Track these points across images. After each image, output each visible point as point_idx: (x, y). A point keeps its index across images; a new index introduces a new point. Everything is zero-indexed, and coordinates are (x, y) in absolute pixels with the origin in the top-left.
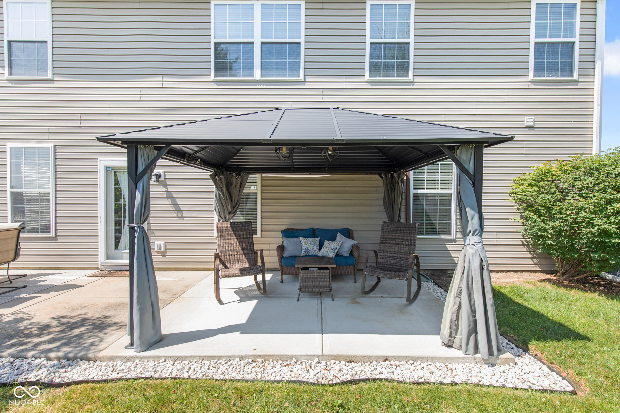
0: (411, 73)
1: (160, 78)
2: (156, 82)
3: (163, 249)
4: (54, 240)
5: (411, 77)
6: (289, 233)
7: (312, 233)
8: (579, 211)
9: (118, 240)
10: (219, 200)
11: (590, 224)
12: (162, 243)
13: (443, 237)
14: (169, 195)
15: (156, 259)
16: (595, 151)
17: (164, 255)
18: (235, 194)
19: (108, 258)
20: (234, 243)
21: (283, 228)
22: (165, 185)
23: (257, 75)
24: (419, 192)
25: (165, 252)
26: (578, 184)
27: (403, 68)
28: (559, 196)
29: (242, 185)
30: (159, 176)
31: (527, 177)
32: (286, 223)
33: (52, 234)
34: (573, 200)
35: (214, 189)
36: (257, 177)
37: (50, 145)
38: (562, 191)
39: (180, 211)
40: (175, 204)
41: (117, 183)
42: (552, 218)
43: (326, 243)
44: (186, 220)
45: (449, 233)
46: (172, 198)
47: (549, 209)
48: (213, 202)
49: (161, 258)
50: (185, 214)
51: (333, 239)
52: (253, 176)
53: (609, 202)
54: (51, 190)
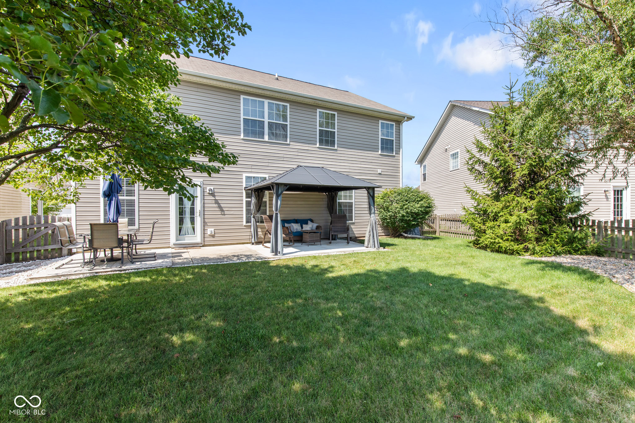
0: (336, 146)
3: (213, 233)
5: (336, 148)
6: (286, 222)
8: (396, 208)
11: (399, 213)
12: (213, 230)
13: (350, 222)
14: (217, 202)
15: (208, 240)
16: (401, 186)
17: (213, 236)
19: (177, 240)
22: (214, 196)
23: (266, 138)
24: (340, 201)
25: (214, 235)
26: (396, 199)
27: (333, 144)
28: (390, 203)
30: (210, 191)
31: (380, 195)
33: (136, 227)
34: (395, 205)
36: (267, 192)
38: (391, 201)
39: (222, 211)
40: (220, 207)
42: (389, 211)
43: (304, 226)
44: (226, 216)
45: (352, 220)
46: (218, 204)
47: (388, 208)
49: (212, 239)
50: (226, 213)
51: (307, 223)
53: (404, 205)
54: (136, 198)
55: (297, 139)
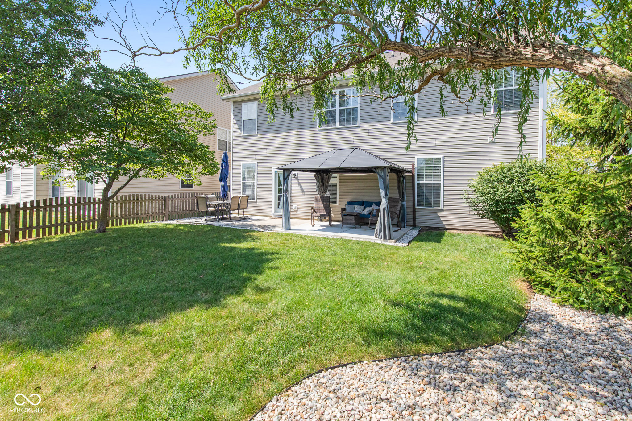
1: (296, 131)
2: (295, 132)
3: (296, 209)
4: (256, 203)
5: (416, 119)
6: (351, 203)
7: (362, 203)
9: (279, 204)
10: (318, 186)
12: (296, 206)
13: (435, 208)
15: (293, 214)
17: (296, 211)
18: (325, 183)
19: (275, 212)
20: (321, 205)
21: (348, 200)
22: (298, 179)
23: (338, 125)
24: (421, 182)
29: (329, 179)
30: (295, 175)
32: (350, 198)
33: (255, 200)
35: (315, 181)
36: (337, 175)
37: (255, 162)
39: (303, 191)
40: (301, 188)
41: (279, 178)
44: (306, 196)
45: (440, 206)
46: (300, 185)
48: (315, 187)
49: (295, 213)
50: (306, 193)
52: (334, 175)
54: (255, 182)
55: (366, 120)
